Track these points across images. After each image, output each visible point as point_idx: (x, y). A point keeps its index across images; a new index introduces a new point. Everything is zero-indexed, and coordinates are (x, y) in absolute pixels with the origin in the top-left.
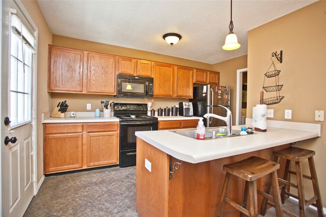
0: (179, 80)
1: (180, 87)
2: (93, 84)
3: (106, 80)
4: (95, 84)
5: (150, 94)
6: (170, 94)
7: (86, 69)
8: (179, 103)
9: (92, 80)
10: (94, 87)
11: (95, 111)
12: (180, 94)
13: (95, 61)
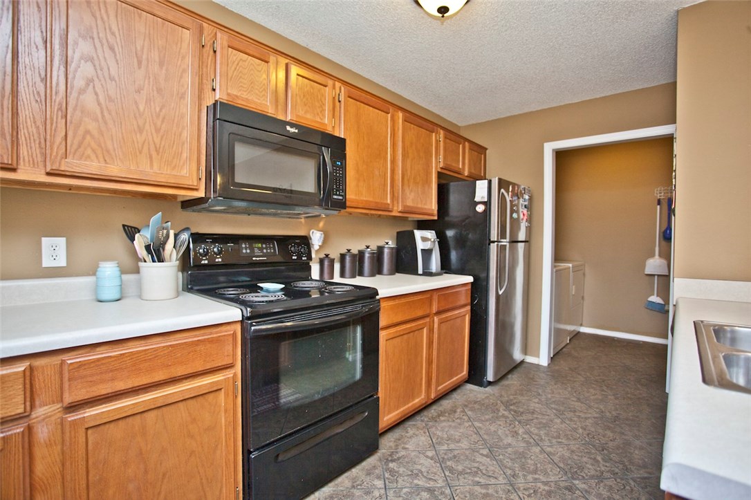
0: (408, 156)
1: (408, 180)
2: (87, 132)
3: (159, 123)
4: (95, 133)
5: (335, 197)
6: (385, 202)
7: (41, 45)
8: (395, 234)
9: (78, 113)
10: (93, 151)
11: (93, 272)
12: (409, 203)
13: (94, 16)
